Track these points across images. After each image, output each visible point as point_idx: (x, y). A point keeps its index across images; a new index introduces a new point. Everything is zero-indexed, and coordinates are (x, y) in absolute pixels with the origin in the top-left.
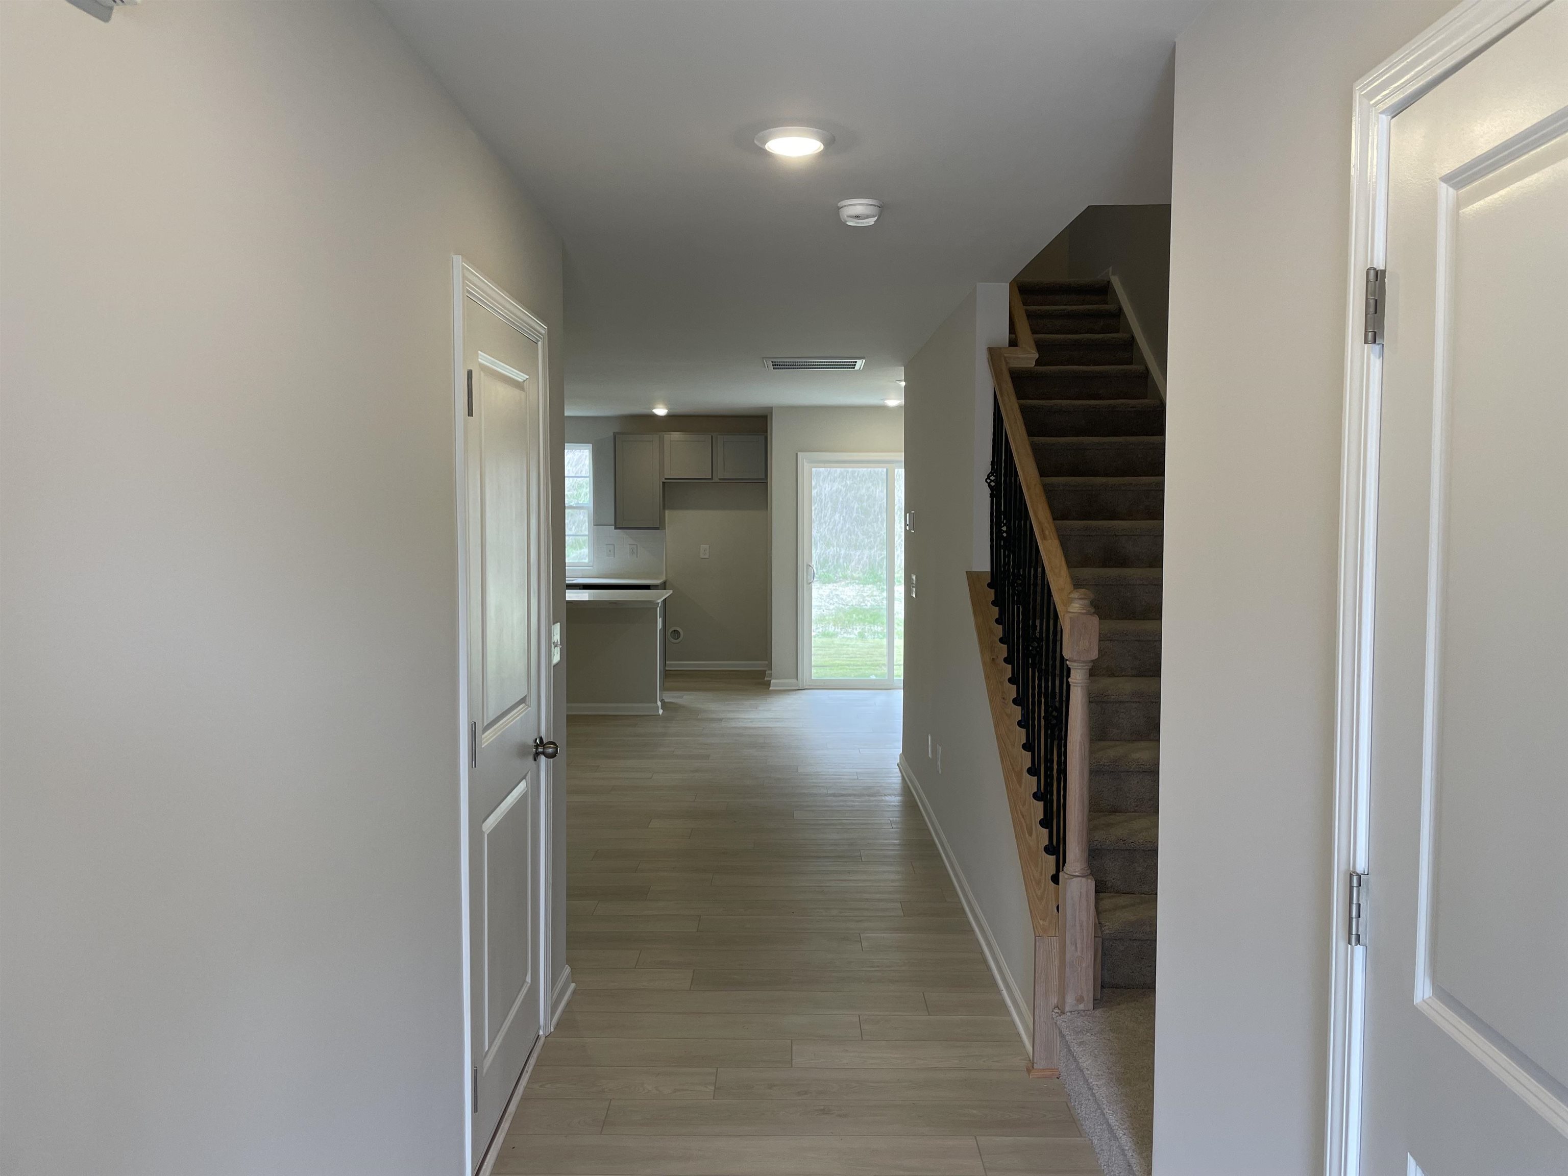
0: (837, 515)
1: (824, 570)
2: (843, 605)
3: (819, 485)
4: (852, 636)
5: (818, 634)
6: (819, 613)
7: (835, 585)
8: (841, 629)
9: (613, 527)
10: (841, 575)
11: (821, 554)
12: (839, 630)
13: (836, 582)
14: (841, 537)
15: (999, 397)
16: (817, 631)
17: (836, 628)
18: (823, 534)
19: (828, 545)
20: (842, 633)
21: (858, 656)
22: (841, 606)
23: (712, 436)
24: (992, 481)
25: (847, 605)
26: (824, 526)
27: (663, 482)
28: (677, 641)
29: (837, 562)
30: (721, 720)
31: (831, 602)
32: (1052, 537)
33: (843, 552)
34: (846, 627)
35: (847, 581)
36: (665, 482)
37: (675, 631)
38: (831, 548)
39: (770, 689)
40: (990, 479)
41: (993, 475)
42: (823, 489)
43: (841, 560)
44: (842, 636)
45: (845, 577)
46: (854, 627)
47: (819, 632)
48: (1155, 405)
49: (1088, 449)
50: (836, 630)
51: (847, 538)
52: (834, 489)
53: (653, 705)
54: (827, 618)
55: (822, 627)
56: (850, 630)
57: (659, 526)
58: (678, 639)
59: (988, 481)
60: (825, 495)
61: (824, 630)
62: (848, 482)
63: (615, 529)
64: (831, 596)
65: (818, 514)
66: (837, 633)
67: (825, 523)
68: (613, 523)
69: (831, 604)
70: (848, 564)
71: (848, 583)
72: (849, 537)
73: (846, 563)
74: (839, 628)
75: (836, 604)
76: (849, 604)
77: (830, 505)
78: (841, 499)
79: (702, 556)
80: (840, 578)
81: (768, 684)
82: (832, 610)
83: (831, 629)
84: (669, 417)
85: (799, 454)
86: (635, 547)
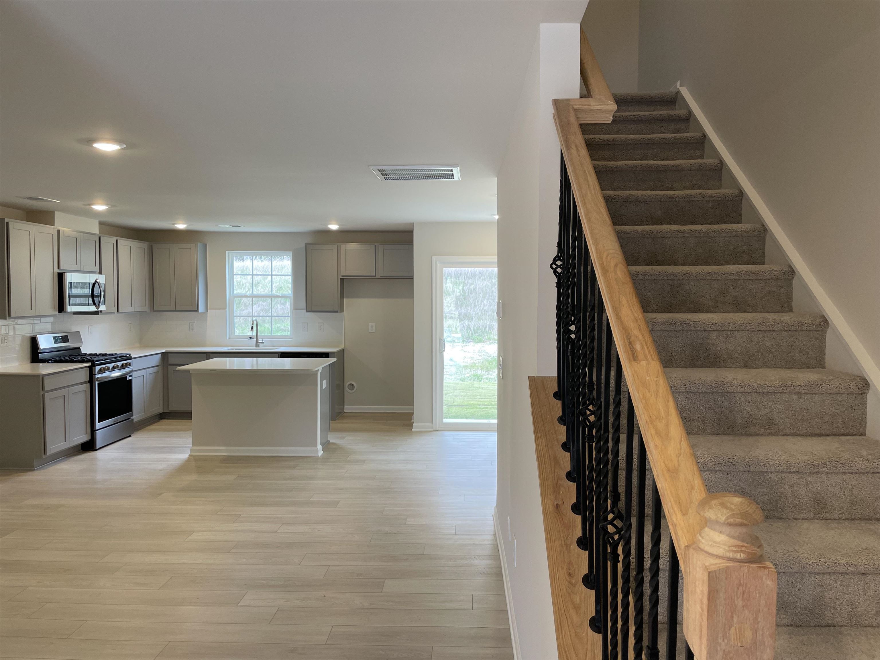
0: (486, 300)
1: (477, 335)
2: (488, 356)
3: (475, 283)
4: (492, 377)
5: (471, 375)
6: (472, 362)
7: (483, 344)
8: (485, 372)
9: (305, 310)
10: (487, 338)
11: (475, 324)
12: (484, 373)
13: (484, 342)
14: (488, 314)
15: (566, 160)
16: (471, 373)
17: (483, 371)
18: (477, 313)
19: (479, 319)
20: (486, 374)
21: (487, 397)
22: (486, 357)
23: (375, 246)
24: (558, 266)
25: (490, 357)
26: (478, 308)
27: (340, 279)
28: (351, 391)
29: (485, 330)
30: (363, 462)
31: (480, 354)
32: (649, 357)
33: (488, 323)
34: (489, 370)
35: (491, 342)
36: (343, 279)
37: (351, 384)
38: (482, 321)
39: (412, 430)
40: (556, 265)
41: (559, 259)
42: (478, 285)
43: (487, 329)
44: (486, 377)
45: (489, 339)
46: (494, 371)
47: (471, 374)
48: (733, 194)
49: (666, 238)
50: (482, 373)
51: (491, 314)
52: (485, 285)
53: (315, 448)
54: (477, 365)
55: (474, 371)
56: (491, 373)
57: (340, 309)
58: (352, 390)
59: (554, 266)
60: (479, 288)
61: (475, 373)
62: (493, 280)
63: (307, 311)
64: (480, 351)
65: (474, 300)
66: (483, 375)
67: (478, 305)
68: (305, 308)
69: (480, 356)
70: (492, 331)
71: (491, 343)
72: (493, 314)
73: (491, 330)
74: (484, 371)
75: (483, 356)
76: (491, 356)
77: (481, 295)
78: (488, 291)
79: (370, 331)
80: (486, 339)
81: (411, 425)
82: (480, 360)
83: (479, 372)
84: (340, 232)
85: (433, 257)
86: (323, 324)
